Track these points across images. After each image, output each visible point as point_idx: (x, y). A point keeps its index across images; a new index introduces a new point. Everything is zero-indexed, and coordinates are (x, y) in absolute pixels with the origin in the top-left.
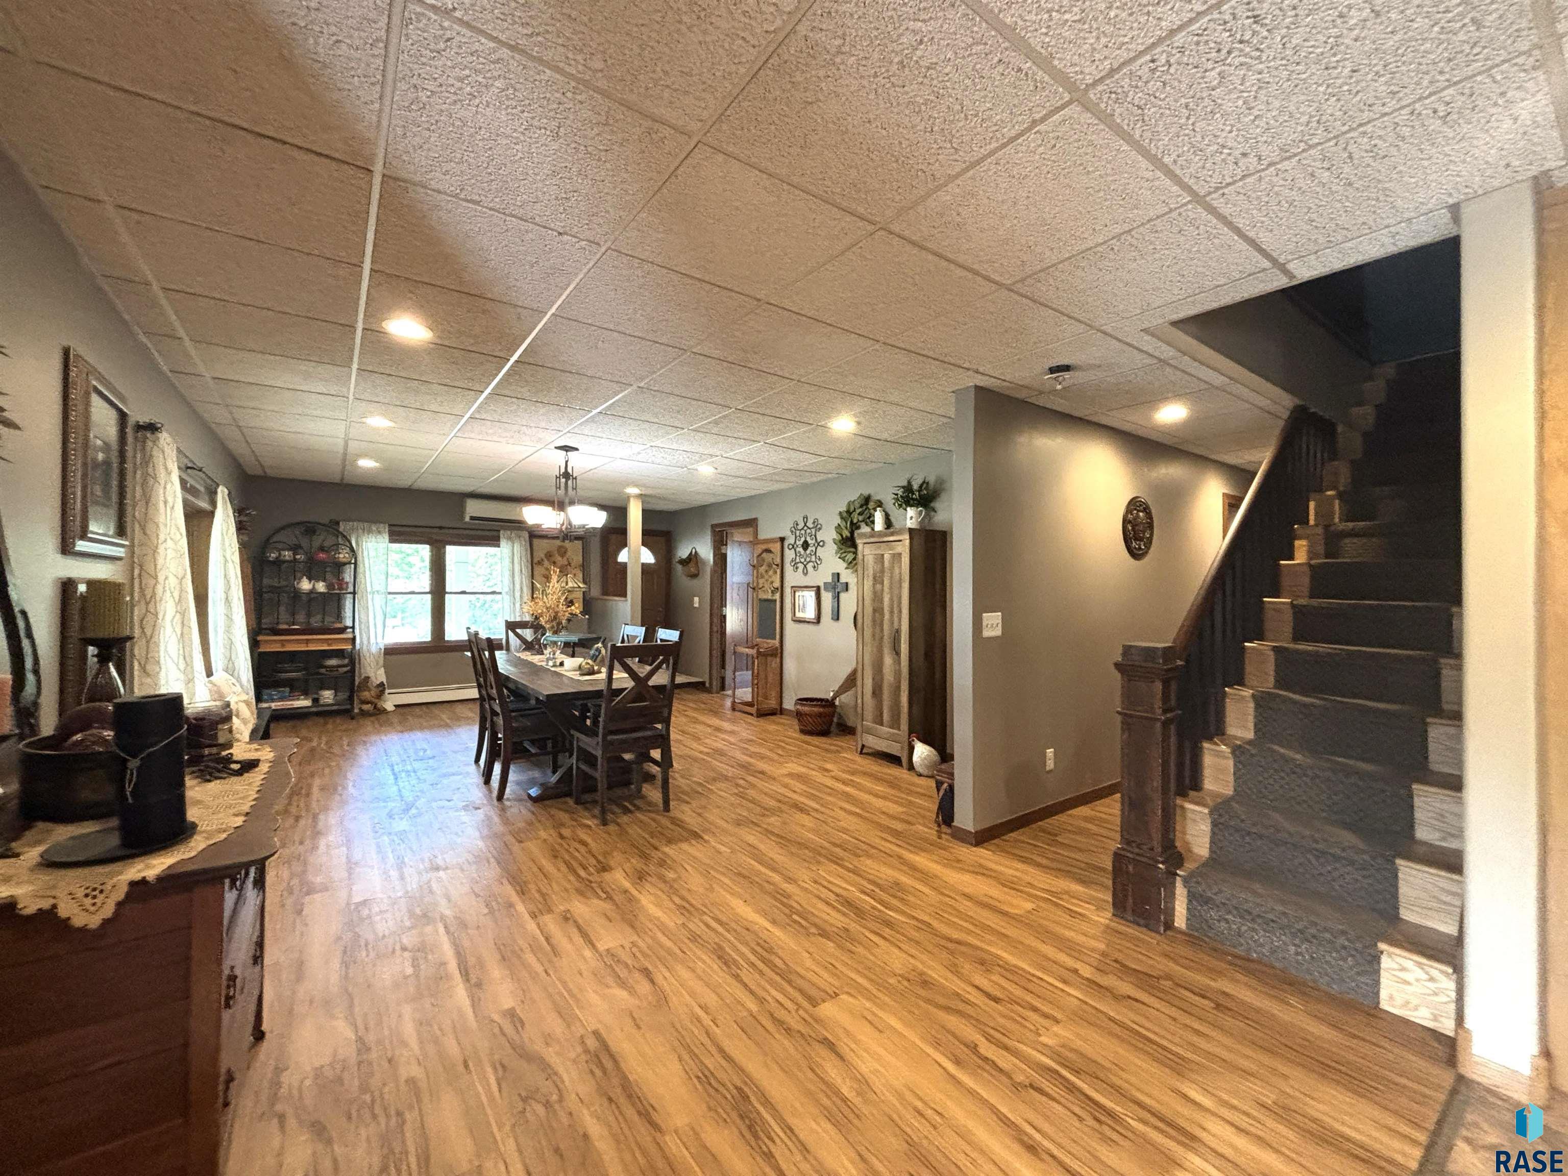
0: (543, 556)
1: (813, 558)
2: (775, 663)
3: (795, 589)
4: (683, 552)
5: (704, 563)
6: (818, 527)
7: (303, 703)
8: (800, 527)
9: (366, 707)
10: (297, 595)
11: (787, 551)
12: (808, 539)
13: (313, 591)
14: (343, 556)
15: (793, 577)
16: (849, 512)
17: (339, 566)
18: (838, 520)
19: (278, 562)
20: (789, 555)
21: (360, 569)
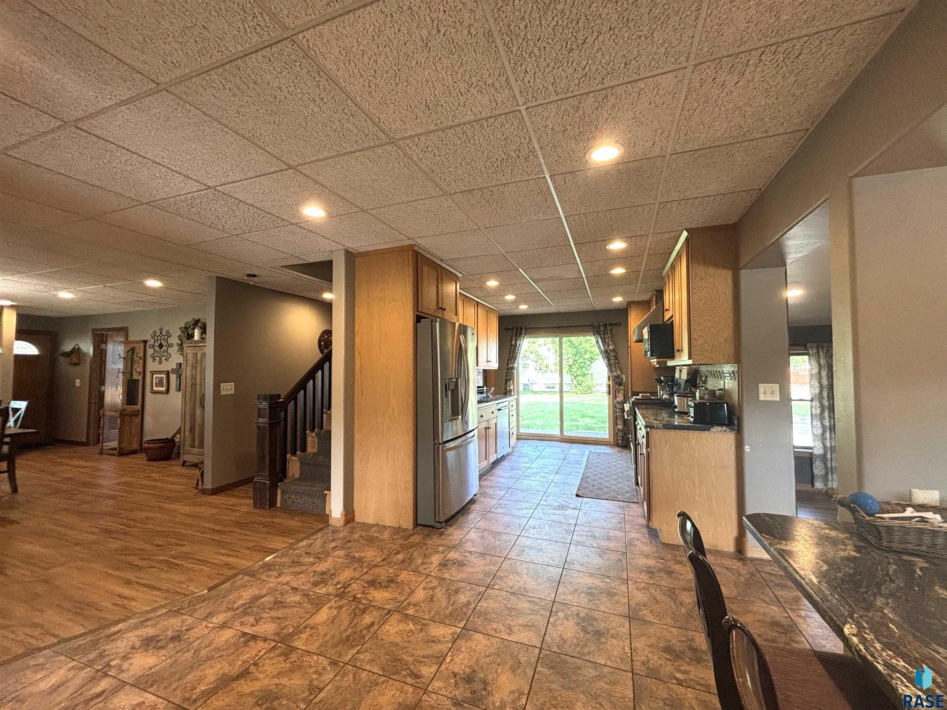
1: (165, 354)
2: (138, 420)
3: (153, 373)
4: (68, 347)
5: (85, 355)
6: (169, 335)
8: (157, 335)
11: (148, 349)
12: (163, 342)
15: (152, 366)
16: (186, 328)
18: (179, 333)
20: (150, 351)
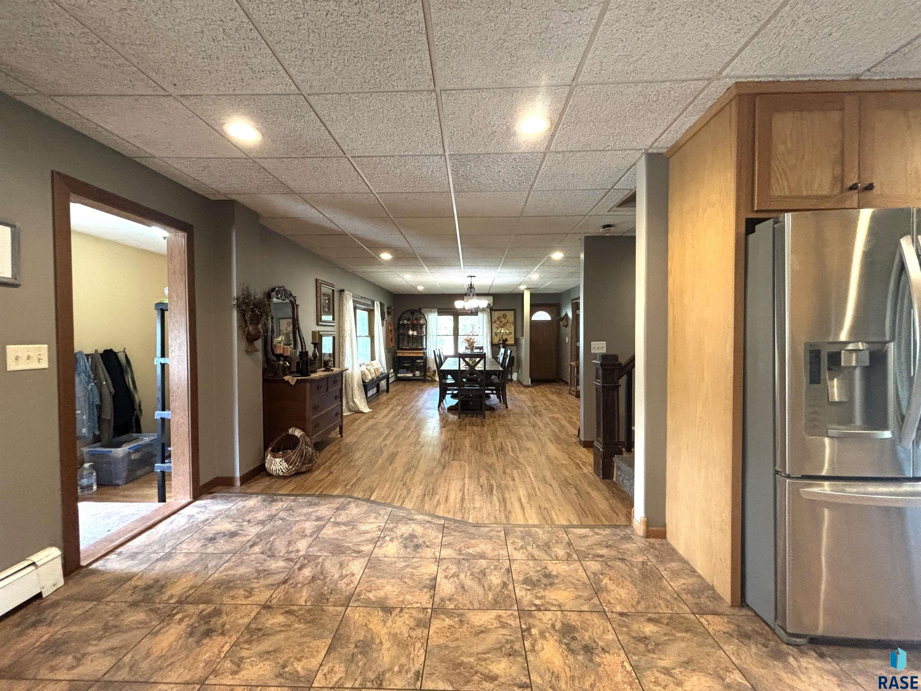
0: (496, 318)
4: (562, 314)
5: (570, 319)
7: (410, 375)
9: (429, 378)
10: (408, 335)
13: (413, 335)
14: (422, 322)
17: (422, 325)
19: (403, 324)
21: (428, 327)
